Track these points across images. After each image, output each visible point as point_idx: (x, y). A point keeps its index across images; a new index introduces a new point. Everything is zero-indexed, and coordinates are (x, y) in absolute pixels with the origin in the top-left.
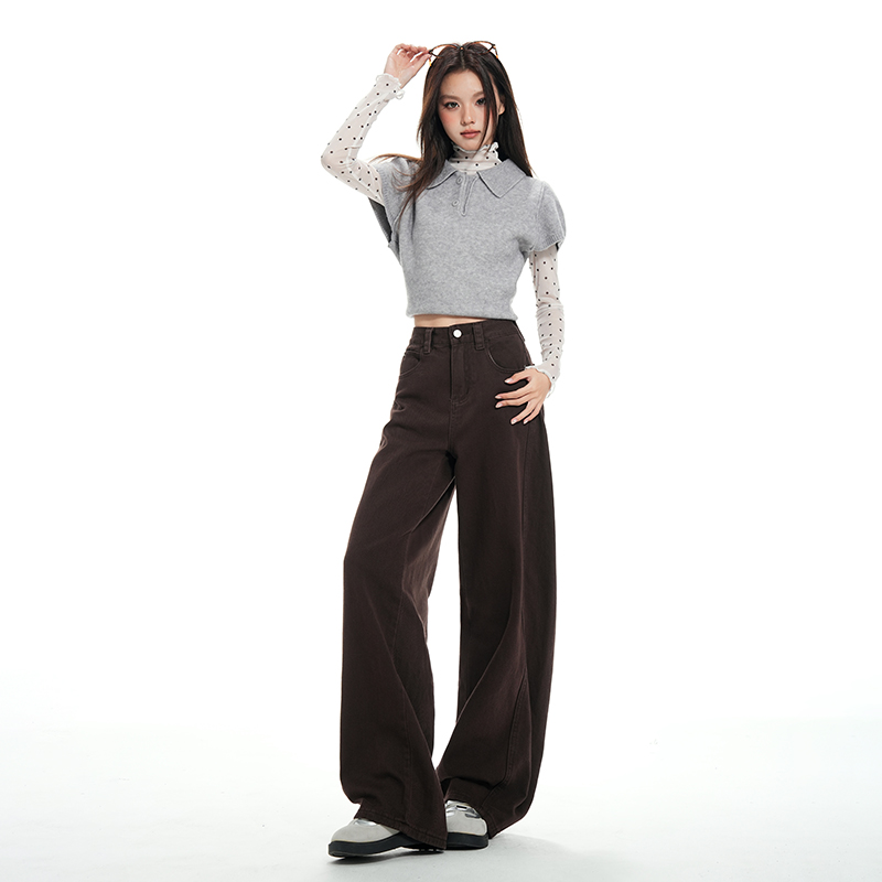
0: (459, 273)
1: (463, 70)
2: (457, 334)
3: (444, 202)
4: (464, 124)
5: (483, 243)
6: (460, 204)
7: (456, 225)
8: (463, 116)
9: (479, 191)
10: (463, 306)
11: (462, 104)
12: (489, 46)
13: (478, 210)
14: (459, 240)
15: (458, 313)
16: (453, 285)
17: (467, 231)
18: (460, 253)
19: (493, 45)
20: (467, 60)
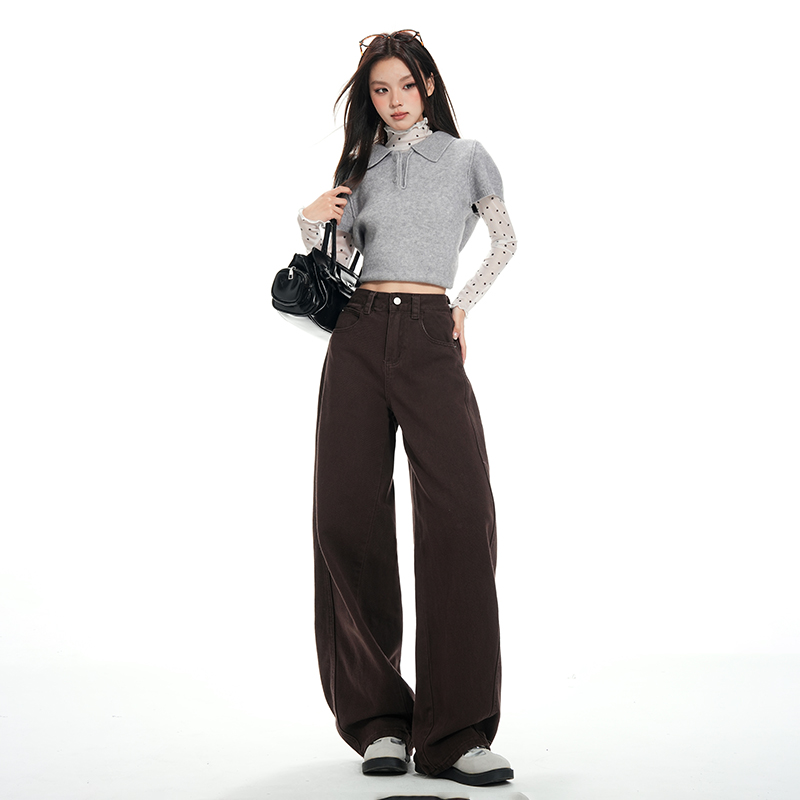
0: (405, 242)
1: (389, 58)
2: (397, 301)
3: (386, 181)
4: (393, 107)
5: (425, 212)
6: (399, 179)
7: (398, 199)
8: (391, 99)
9: (415, 164)
10: (408, 272)
11: (390, 88)
12: (414, 34)
13: (416, 180)
14: (403, 212)
15: (403, 279)
16: (399, 254)
17: (408, 203)
18: (404, 225)
19: (417, 33)
20: (394, 48)
